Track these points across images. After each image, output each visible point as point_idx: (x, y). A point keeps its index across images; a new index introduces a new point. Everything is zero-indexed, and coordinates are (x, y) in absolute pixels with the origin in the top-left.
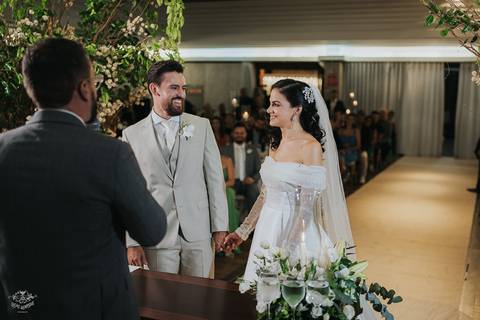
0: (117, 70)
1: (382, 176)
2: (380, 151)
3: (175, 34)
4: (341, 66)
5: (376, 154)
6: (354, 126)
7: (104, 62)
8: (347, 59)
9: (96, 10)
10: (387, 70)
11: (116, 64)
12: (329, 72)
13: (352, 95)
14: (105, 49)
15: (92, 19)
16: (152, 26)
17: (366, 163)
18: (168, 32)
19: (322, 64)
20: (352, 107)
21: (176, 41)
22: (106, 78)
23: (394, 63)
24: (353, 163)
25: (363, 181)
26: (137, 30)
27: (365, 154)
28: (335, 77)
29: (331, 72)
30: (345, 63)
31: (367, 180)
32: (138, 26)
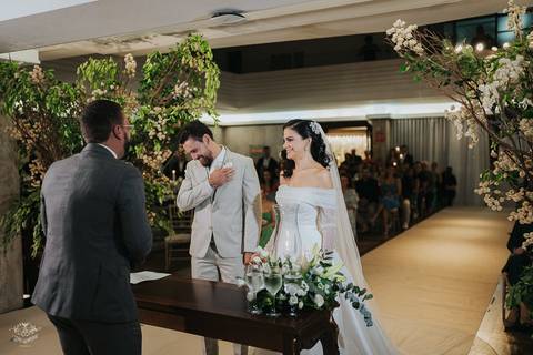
0: (166, 124)
1: (425, 222)
2: (424, 200)
3: (213, 94)
4: (388, 123)
5: (420, 202)
6: (395, 176)
7: (156, 119)
8: (393, 117)
9: (152, 79)
10: (431, 125)
11: (165, 120)
12: (376, 129)
13: (398, 149)
14: (158, 109)
15: (149, 86)
16: (195, 89)
17: (409, 211)
18: (206, 93)
19: (370, 122)
20: (398, 161)
21: (212, 100)
22: (157, 131)
23: (439, 118)
24: (395, 209)
25: (406, 226)
26: (183, 93)
27: (407, 202)
28: (382, 133)
29: (378, 129)
30: (391, 120)
31: (410, 226)
32: (184, 89)
